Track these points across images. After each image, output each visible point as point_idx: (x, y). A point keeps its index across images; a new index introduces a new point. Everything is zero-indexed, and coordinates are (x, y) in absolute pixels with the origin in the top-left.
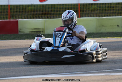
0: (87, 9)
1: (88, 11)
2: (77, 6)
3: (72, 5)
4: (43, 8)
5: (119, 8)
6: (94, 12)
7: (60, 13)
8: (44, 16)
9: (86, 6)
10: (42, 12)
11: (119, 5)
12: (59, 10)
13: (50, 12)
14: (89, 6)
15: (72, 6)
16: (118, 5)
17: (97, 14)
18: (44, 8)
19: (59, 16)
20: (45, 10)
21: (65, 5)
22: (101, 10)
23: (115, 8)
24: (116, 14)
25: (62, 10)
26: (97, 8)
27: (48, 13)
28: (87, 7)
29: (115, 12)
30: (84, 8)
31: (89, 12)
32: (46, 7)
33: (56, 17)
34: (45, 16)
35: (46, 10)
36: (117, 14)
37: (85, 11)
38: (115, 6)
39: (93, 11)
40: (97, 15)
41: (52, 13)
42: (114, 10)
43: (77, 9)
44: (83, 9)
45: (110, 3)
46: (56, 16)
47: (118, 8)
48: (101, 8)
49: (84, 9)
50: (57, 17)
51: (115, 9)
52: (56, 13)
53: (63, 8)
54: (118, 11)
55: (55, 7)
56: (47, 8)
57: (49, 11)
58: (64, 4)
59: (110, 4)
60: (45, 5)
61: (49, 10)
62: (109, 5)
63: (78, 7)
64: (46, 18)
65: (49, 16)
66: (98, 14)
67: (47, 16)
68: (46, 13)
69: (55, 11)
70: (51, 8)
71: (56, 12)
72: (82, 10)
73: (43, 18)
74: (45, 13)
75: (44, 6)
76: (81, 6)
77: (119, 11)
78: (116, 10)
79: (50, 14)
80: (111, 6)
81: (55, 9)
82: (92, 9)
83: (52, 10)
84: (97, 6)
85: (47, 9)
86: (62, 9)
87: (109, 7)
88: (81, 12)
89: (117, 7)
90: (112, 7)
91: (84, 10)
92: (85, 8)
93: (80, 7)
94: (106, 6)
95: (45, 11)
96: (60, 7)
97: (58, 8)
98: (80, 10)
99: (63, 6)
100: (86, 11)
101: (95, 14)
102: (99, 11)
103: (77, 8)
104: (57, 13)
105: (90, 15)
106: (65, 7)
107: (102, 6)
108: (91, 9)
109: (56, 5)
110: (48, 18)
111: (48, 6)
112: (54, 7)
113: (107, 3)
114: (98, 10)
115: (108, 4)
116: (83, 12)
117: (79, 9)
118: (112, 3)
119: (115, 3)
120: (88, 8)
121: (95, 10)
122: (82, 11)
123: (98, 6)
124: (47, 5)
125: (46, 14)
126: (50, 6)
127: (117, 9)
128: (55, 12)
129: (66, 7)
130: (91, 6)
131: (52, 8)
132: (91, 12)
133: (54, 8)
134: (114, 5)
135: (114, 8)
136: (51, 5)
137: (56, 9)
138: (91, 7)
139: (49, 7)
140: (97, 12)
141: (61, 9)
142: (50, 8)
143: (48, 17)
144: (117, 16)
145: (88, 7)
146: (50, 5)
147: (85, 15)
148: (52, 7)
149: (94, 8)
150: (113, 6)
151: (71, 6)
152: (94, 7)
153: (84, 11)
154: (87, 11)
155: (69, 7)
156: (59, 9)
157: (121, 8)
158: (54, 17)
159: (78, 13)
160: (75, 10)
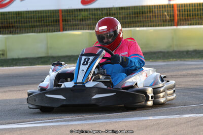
0: (74, 18)
1: (75, 21)
2: (57, 14)
3: (50, 12)
4: (3, 18)
6: (84, 22)
7: (30, 26)
8: (4, 30)
9: (71, 13)
10: (2, 24)
11: (123, 11)
12: (28, 20)
13: (14, 23)
14: (76, 13)
15: (50, 14)
16: (121, 11)
17: (88, 25)
19: (29, 29)
20: (6, 20)
22: (95, 18)
23: (117, 15)
25: (33, 20)
26: (89, 15)
27: (11, 25)
30: (68, 17)
31: (77, 22)
32: (8, 16)
33: (24, 31)
34: (6, 31)
35: (8, 20)
37: (70, 22)
38: (117, 13)
39: (82, 20)
40: (90, 27)
41: (18, 25)
43: (57, 18)
44: (66, 18)
45: (109, 8)
46: (24, 29)
47: (121, 16)
48: (95, 15)
49: (69, 18)
50: (26, 31)
51: (117, 17)
52: (23, 25)
53: (35, 17)
55: (21, 16)
57: (12, 22)
58: (36, 11)
60: (6, 12)
61: (13, 20)
62: (107, 10)
63: (58, 15)
64: (8, 34)
65: (13, 31)
66: (91, 25)
67: (9, 30)
68: (8, 25)
69: (22, 21)
70: (15, 18)
71: (24, 23)
72: (65, 19)
73: (3, 34)
75: (4, 15)
76: (64, 14)
77: (124, 20)
79: (15, 26)
80: (111, 12)
81: (21, 19)
82: (81, 17)
83: (18, 20)
84: (88, 13)
85: (9, 19)
86: (34, 18)
87: (107, 13)
88: (64, 23)
89: (120, 13)
91: (68, 20)
92: (70, 17)
93: (62, 15)
94: (103, 12)
95: (6, 23)
96: (30, 15)
97: (26, 17)
98: (63, 20)
99: (35, 14)
100: (71, 20)
101: (86, 25)
102: (93, 21)
104: (26, 24)
105: (78, 27)
106: (37, 15)
107: (96, 12)
108: (79, 18)
109: (24, 12)
110: (11, 33)
111: (11, 14)
113: (104, 9)
114: (90, 18)
115: (107, 9)
116: (67, 23)
117: (61, 19)
118: (112, 8)
119: (117, 8)
120: (75, 17)
121: (85, 19)
123: (91, 12)
124: (9, 12)
128: (22, 23)
129: (40, 15)
130: (79, 13)
131: (18, 18)
132: (79, 22)
133: (20, 17)
134: (116, 11)
136: (16, 12)
138: (80, 14)
139: (13, 15)
140: (89, 22)
141: (31, 18)
142: (14, 17)
143: (11, 31)
145: (75, 14)
146: (14, 12)
147: (70, 27)
148: (18, 15)
150: (114, 12)
151: (47, 14)
152: (84, 15)
153: (68, 22)
154: (73, 22)
155: (45, 14)
156: (29, 18)
157: (126, 16)
158: (21, 31)
159: (59, 24)
160: (54, 20)
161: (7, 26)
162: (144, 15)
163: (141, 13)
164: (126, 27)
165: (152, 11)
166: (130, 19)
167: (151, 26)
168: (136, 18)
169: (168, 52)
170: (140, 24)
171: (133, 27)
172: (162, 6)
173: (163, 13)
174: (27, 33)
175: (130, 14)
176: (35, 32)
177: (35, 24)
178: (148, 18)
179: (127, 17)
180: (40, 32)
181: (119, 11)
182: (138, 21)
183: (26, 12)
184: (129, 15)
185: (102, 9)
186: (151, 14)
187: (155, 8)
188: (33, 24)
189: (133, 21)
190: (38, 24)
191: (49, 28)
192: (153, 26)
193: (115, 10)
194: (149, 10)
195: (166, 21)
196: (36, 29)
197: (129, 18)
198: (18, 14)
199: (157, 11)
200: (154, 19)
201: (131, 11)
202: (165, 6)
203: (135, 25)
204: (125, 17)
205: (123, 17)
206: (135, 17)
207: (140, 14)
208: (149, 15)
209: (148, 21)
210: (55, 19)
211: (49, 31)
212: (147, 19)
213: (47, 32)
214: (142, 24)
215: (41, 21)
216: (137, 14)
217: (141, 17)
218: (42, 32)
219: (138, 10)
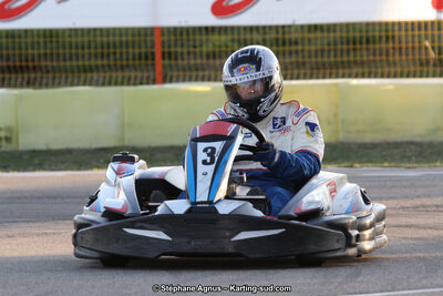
0: (191, 49)
1: (195, 58)
2: (149, 38)
3: (130, 32)
4: (10, 45)
5: (319, 47)
6: (217, 62)
7: (78, 66)
8: (13, 76)
9: (185, 37)
10: (8, 59)
11: (319, 34)
12: (74, 51)
13: (39, 60)
14: (198, 37)
15: (130, 38)
16: (312, 35)
18: (14, 42)
19: (76, 75)
20: (17, 52)
21: (98, 33)
23: (303, 44)
24: (308, 72)
25: (86, 51)
26: (230, 44)
27: (30, 64)
28: (188, 40)
29: (304, 63)
30: (176, 46)
31: (199, 61)
32: (23, 40)
33: (63, 80)
34: (17, 78)
35: (24, 52)
36: (312, 69)
37: (183, 59)
38: (303, 39)
39: (213, 55)
41: (49, 63)
42: (297, 52)
43: (149, 50)
44: (173, 49)
45: (283, 27)
46: (64, 75)
47: (313, 48)
49: (179, 50)
50: (69, 80)
51: (303, 51)
53: (93, 45)
54: (313, 60)
55: (58, 42)
56: (26, 43)
57: (33, 55)
58: (95, 30)
59: (280, 31)
60: (19, 31)
61: (36, 52)
62: (277, 33)
63: (152, 41)
64: (22, 86)
65: (35, 78)
67: (26, 76)
68: (24, 64)
69: (58, 55)
70: (42, 44)
71: (65, 60)
72: (170, 53)
73: (9, 86)
74: (18, 64)
75: (13, 37)
76: (166, 38)
77: (319, 59)
78: (306, 54)
79: (40, 67)
80: (287, 36)
81: (58, 48)
82: (211, 49)
83: (48, 51)
85: (27, 49)
86: (89, 47)
87: (277, 39)
88: (167, 62)
89: (309, 40)
90: (290, 44)
91: (176, 53)
92: (182, 46)
93: (163, 42)
94: (268, 37)
95: (17, 58)
96: (79, 40)
97: (70, 43)
98: (163, 53)
99: (92, 38)
100: (186, 56)
103: (149, 44)
104: (68, 63)
105: (201, 74)
106: (99, 39)
108: (205, 49)
109: (64, 31)
110: (29, 84)
111: (32, 36)
112: (54, 39)
113: (271, 27)
115: (277, 28)
116: (173, 62)
117: (158, 51)
118: (290, 26)
119: (302, 27)
120: (195, 47)
121: (220, 52)
122: (167, 55)
123: (236, 37)
124: (26, 31)
125: (22, 69)
126: (39, 36)
127: (309, 51)
128: (58, 61)
129: (105, 39)
130: (204, 38)
131: (49, 45)
132: (204, 61)
133: (54, 44)
134: (299, 35)
135: (300, 47)
136: (45, 31)
137: (64, 48)
138: (208, 40)
139: (36, 39)
141: (83, 48)
142: (39, 43)
143: (29, 78)
144: (311, 78)
145: (195, 40)
146: (39, 31)
147: (181, 73)
148: (48, 39)
149: (220, 47)
150: (294, 36)
151: (124, 39)
152: (217, 43)
153: (176, 59)
154: (189, 59)
155: (117, 38)
156: (77, 48)
157: (326, 47)
158: (57, 80)
159: (153, 65)
160: (140, 54)
161: (21, 67)
162: (371, 46)
163: (364, 40)
164: (324, 78)
165: (393, 37)
166: (335, 56)
167: (389, 77)
168: (352, 54)
169: (430, 145)
170: (360, 71)
171: (343, 77)
172: (419, 23)
173: (420, 42)
174: (72, 85)
175: (335, 44)
176: (90, 85)
177: (93, 63)
178: (381, 55)
179: (329, 51)
180: (103, 85)
181: (306, 35)
182: (355, 62)
183: (70, 30)
184: (332, 47)
185: (264, 27)
186: (391, 45)
187: (400, 30)
188: (87, 63)
189: (342, 62)
190: (99, 62)
191: (127, 74)
192: (395, 76)
193: (296, 31)
194: (383, 34)
195: (428, 62)
196: (95, 75)
197: (332, 53)
198: (50, 35)
199: (407, 36)
200: (397, 57)
201: (338, 34)
202: (426, 23)
203: (347, 71)
204: (323, 51)
205: (316, 52)
206: (348, 51)
207: (361, 43)
208: (384, 46)
209: (381, 61)
210: (143, 50)
211: (128, 82)
212: (378, 58)
213: (122, 84)
214: (366, 70)
215: (109, 54)
216: (354, 43)
217: (365, 52)
218: (110, 84)
219: (358, 34)
